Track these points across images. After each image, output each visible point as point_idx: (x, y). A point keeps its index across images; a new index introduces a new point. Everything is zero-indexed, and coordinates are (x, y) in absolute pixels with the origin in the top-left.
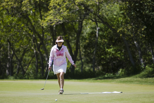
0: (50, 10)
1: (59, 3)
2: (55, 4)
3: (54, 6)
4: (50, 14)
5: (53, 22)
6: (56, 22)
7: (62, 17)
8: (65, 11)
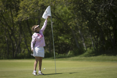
0: (20, 10)
1: (27, 4)
2: (24, 5)
3: (23, 7)
4: (20, 13)
5: (23, 19)
6: (25, 18)
7: (29, 15)
8: (31, 11)
